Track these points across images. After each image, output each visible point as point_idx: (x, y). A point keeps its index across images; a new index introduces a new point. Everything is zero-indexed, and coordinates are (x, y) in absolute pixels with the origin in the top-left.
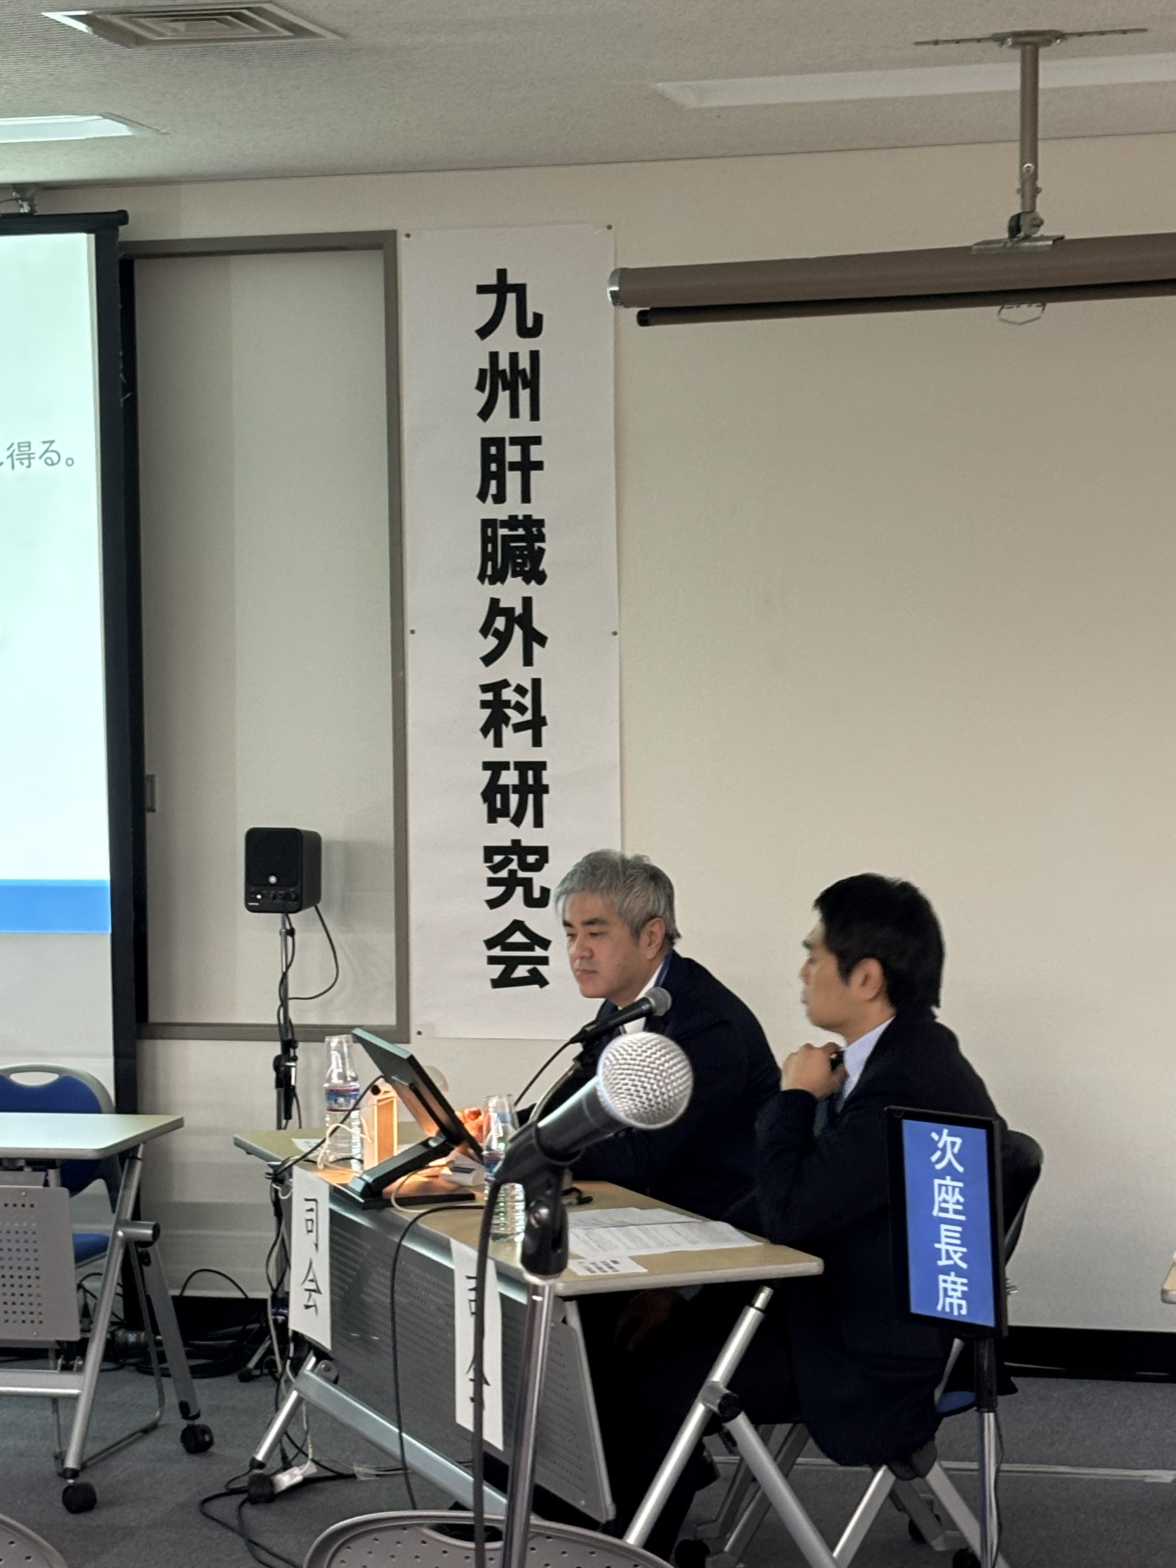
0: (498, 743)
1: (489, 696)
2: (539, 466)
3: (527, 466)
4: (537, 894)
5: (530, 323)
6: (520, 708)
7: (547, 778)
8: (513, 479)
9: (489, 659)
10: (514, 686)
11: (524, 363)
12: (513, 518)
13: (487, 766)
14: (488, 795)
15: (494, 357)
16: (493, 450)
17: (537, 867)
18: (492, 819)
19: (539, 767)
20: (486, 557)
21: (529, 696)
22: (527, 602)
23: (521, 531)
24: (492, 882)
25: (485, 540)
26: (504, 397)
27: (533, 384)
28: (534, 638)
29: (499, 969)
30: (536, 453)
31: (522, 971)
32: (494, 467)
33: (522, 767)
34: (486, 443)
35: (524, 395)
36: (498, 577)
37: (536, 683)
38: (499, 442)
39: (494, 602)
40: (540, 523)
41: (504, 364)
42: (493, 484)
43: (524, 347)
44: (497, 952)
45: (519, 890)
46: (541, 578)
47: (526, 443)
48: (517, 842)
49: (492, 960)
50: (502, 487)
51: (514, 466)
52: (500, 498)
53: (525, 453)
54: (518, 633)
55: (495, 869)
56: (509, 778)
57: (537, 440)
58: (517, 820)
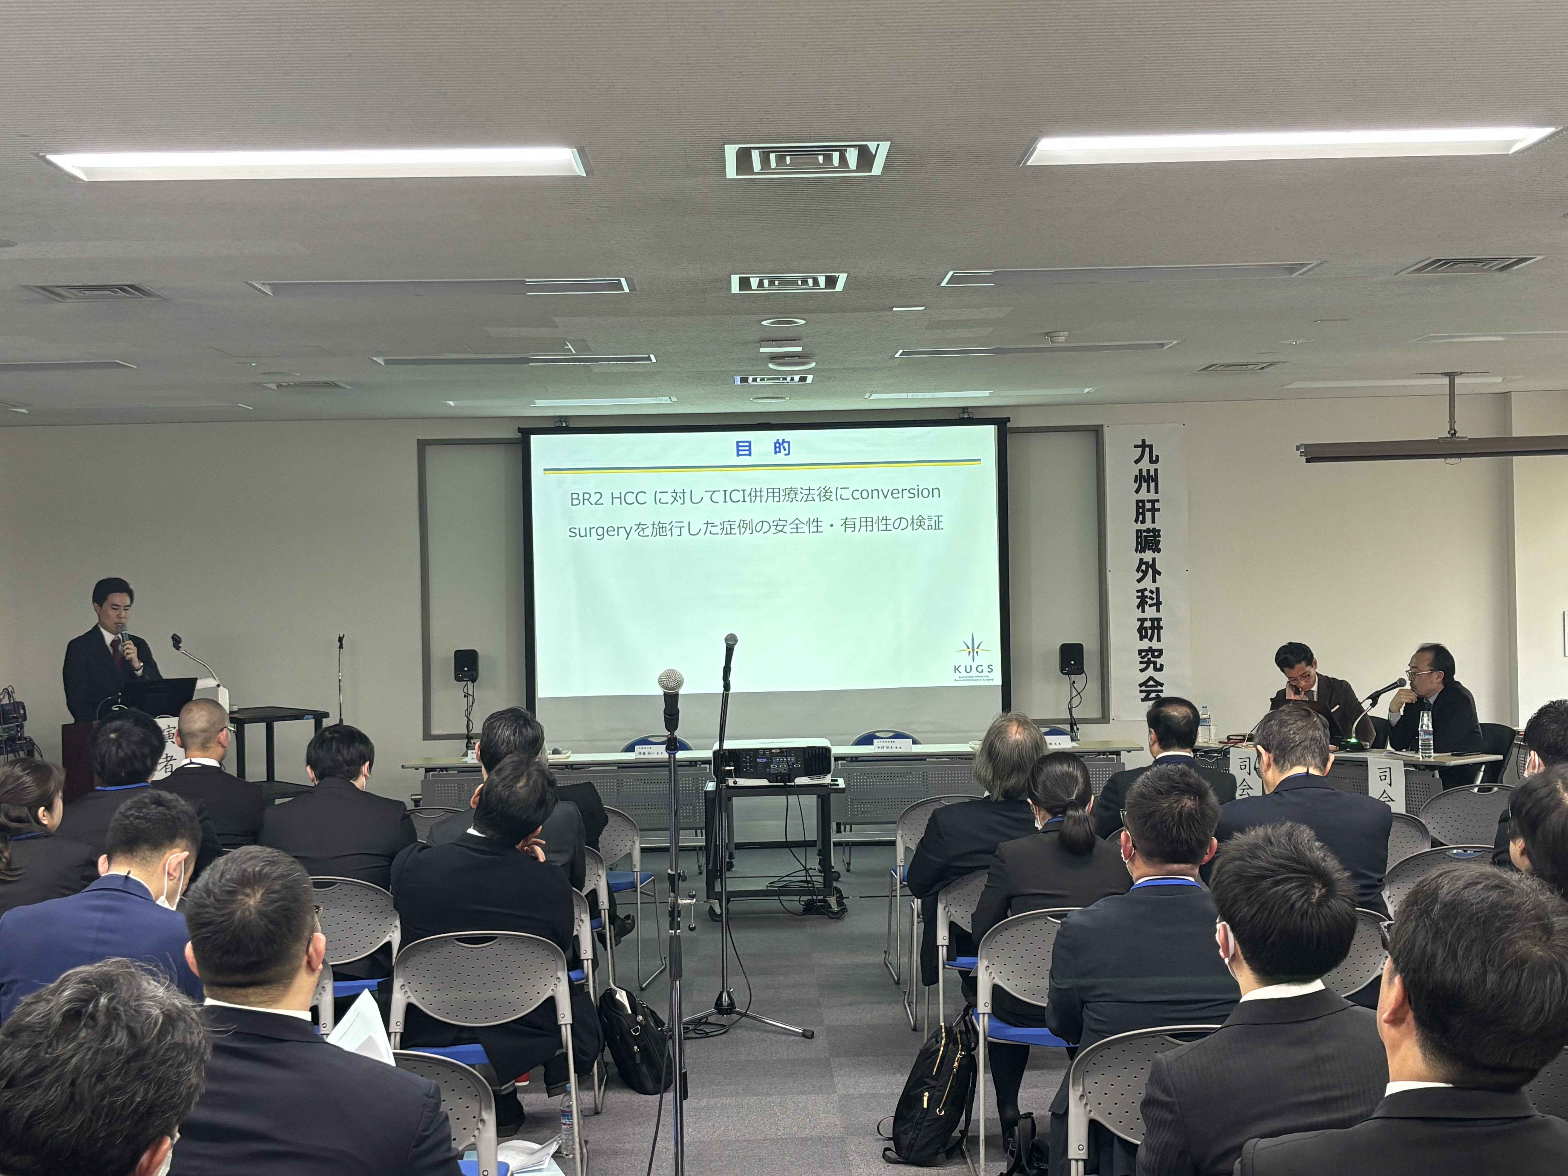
0: (1143, 611)
1: (1140, 594)
2: (1158, 510)
3: (1154, 510)
4: (1158, 666)
5: (1154, 459)
6: (1152, 599)
7: (1162, 624)
8: (1148, 515)
9: (1139, 581)
10: (1149, 590)
11: (1152, 473)
12: (1148, 529)
13: (1139, 620)
14: (1139, 631)
15: (1141, 471)
16: (1141, 504)
17: (1159, 656)
18: (1141, 639)
19: (1159, 620)
20: (1138, 543)
21: (1155, 594)
22: (1154, 560)
23: (1151, 534)
24: (1141, 663)
25: (1137, 537)
26: (1144, 485)
27: (1156, 480)
28: (1156, 572)
29: (1144, 695)
30: (1157, 505)
31: (1153, 695)
32: (1141, 510)
33: (1152, 620)
34: (1138, 502)
35: (1152, 485)
36: (1142, 551)
37: (1158, 589)
38: (1143, 502)
39: (1141, 560)
40: (1159, 531)
41: (1144, 473)
42: (1141, 516)
43: (1152, 467)
44: (1143, 688)
45: (1152, 665)
46: (1159, 551)
47: (1153, 502)
48: (1150, 648)
49: (1141, 691)
50: (1144, 518)
51: (1148, 510)
52: (1143, 522)
53: (1153, 505)
54: (1150, 571)
55: (1142, 658)
56: (1148, 624)
57: (1158, 501)
58: (1151, 640)
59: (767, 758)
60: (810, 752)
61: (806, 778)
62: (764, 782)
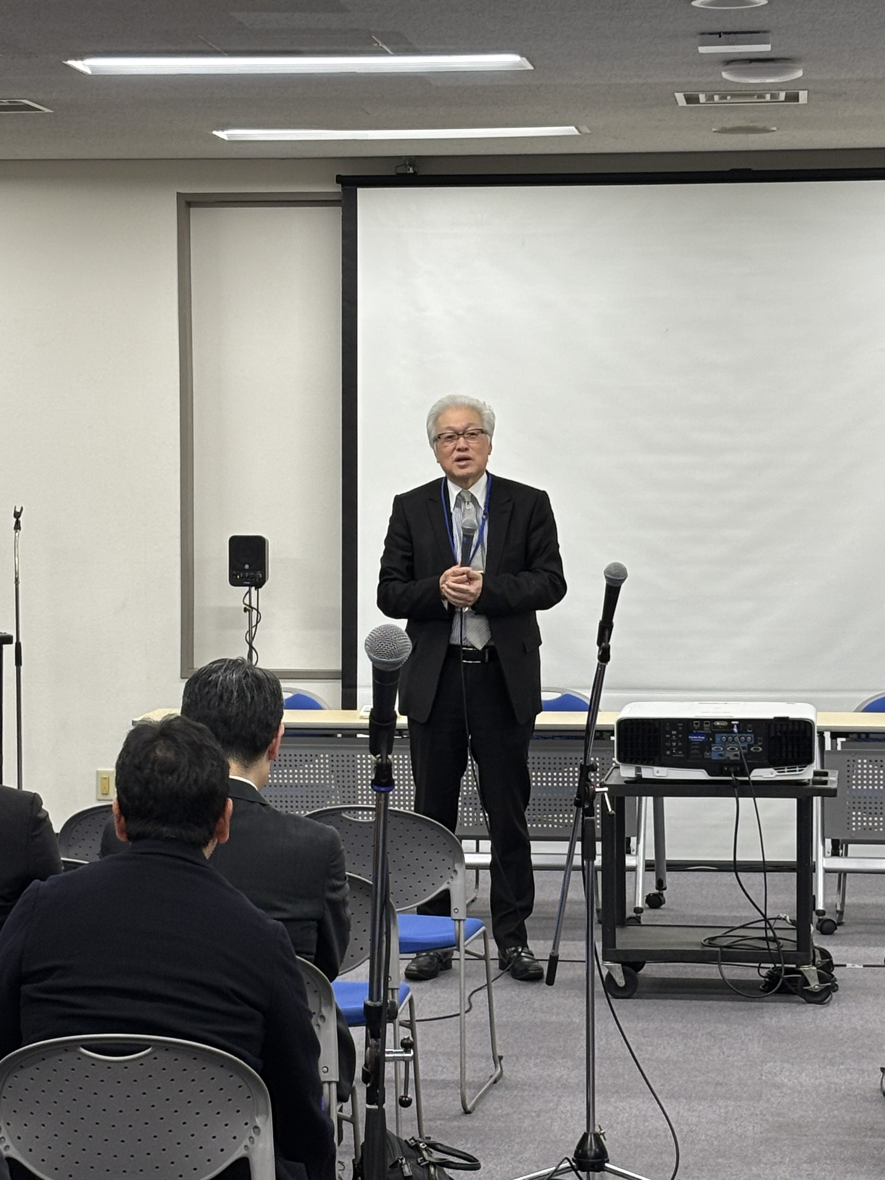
59: (707, 735)
60: (779, 727)
61: (771, 770)
62: (700, 775)
